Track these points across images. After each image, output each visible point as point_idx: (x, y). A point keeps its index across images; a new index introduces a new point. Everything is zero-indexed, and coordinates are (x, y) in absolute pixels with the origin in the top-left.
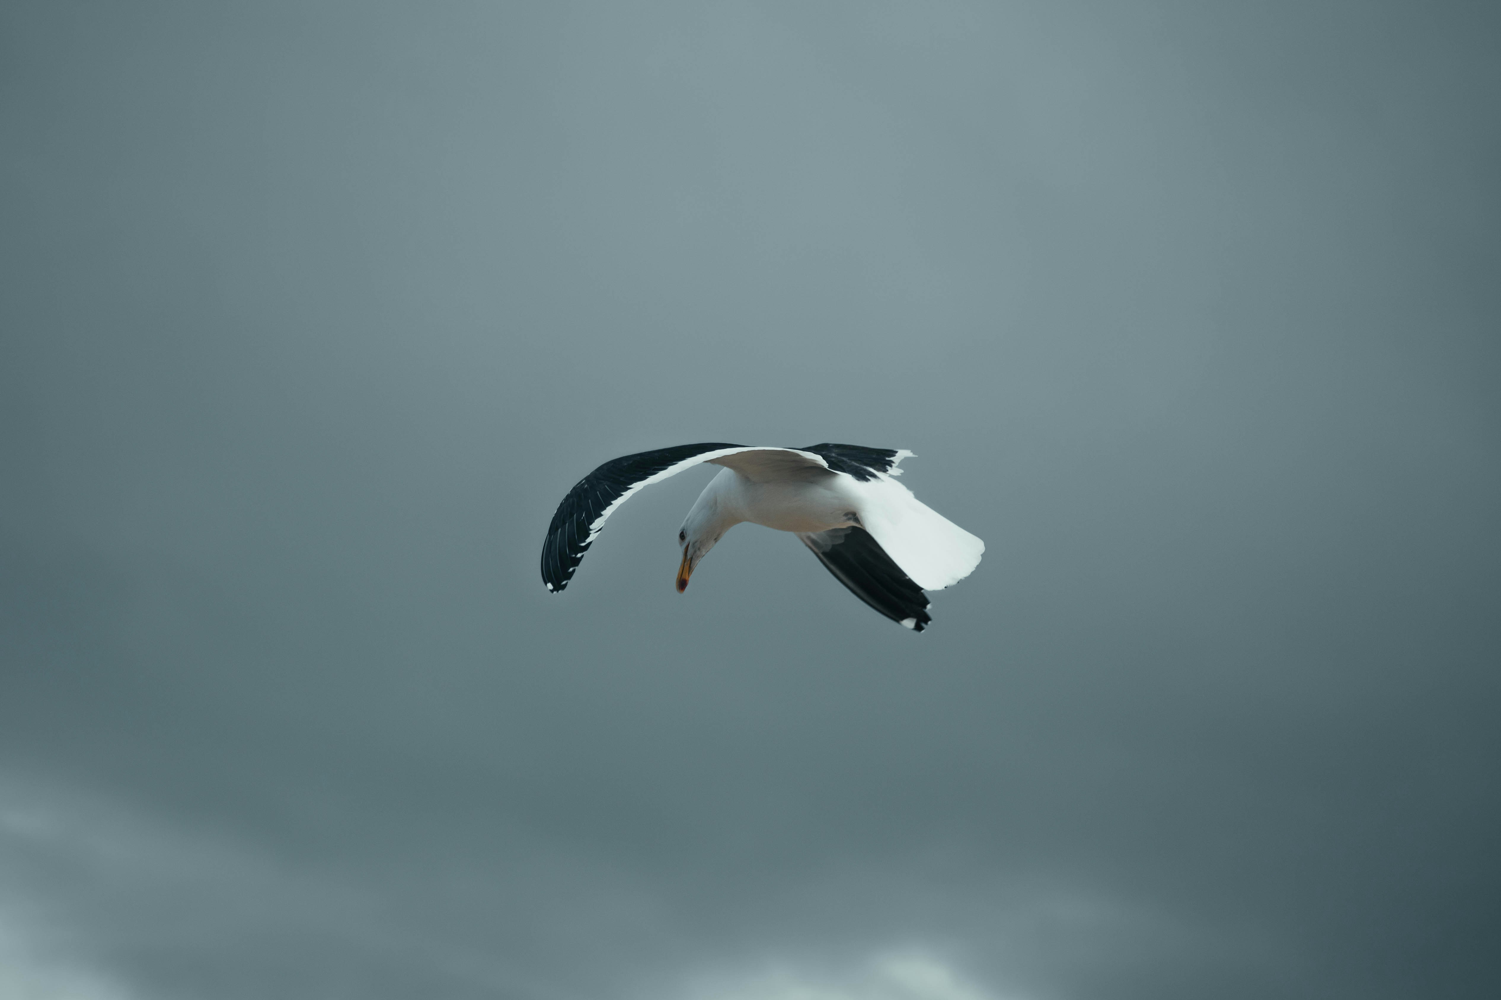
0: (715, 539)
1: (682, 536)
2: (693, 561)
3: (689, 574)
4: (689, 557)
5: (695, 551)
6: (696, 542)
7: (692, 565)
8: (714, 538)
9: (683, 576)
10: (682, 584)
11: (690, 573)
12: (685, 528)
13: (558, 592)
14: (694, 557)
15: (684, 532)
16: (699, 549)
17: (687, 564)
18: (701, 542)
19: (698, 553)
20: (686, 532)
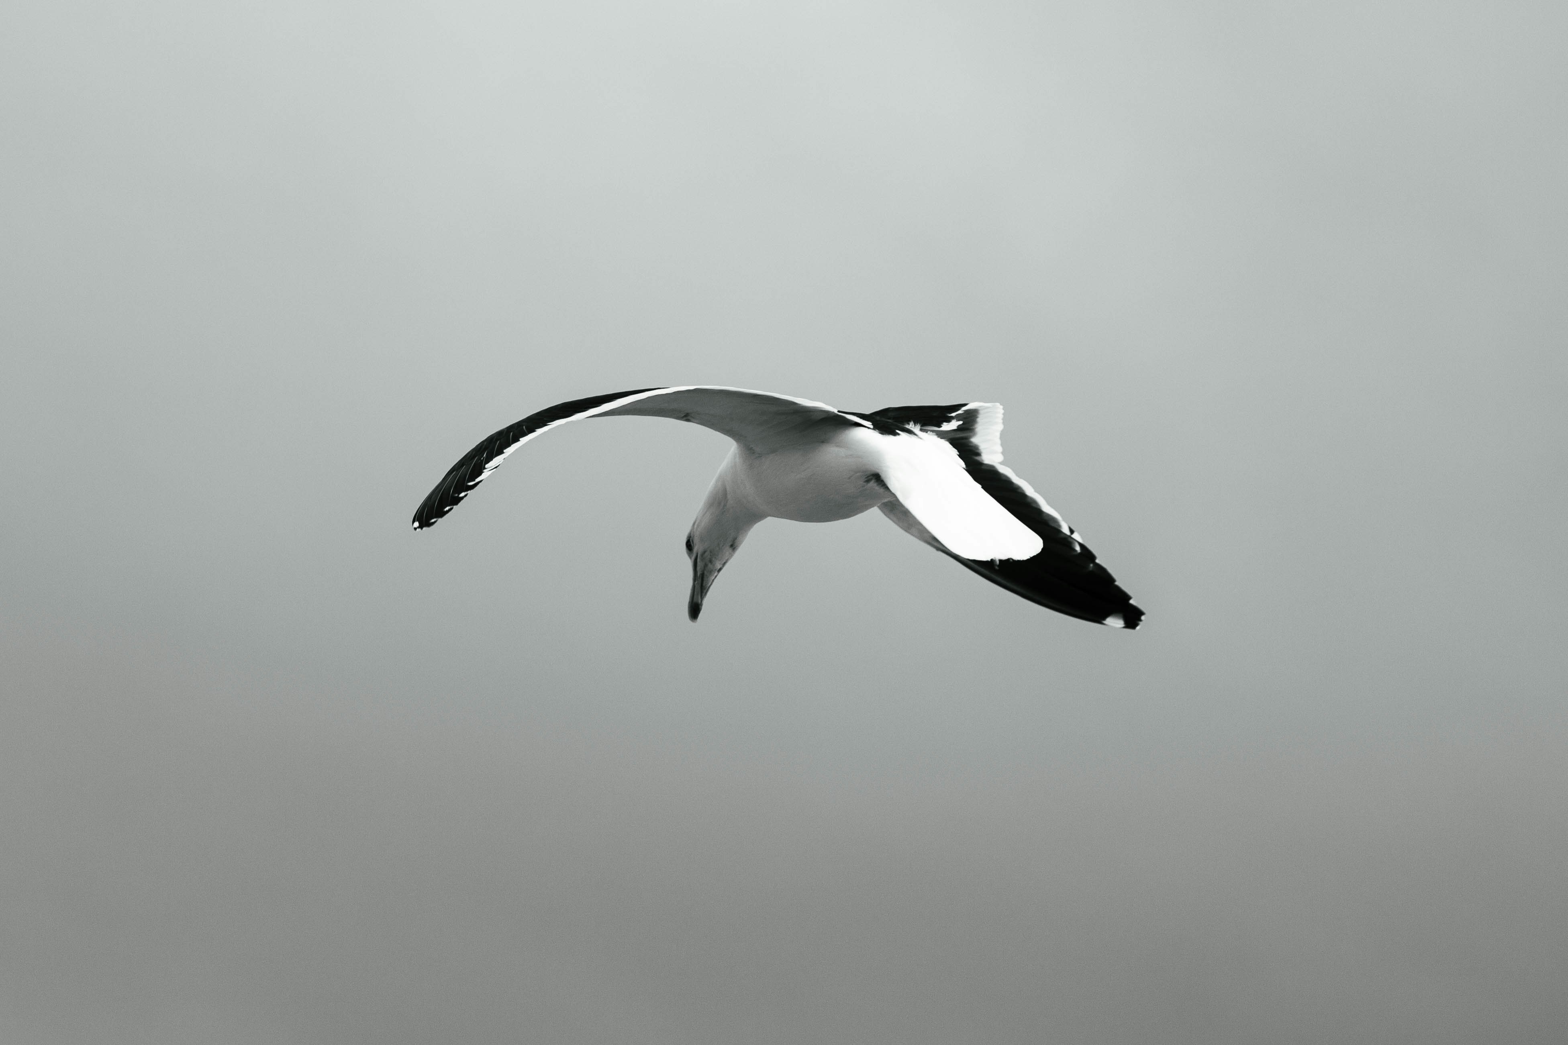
0: (732, 546)
1: (689, 546)
2: (705, 579)
3: (701, 596)
4: (699, 574)
5: (706, 565)
6: (705, 552)
7: (704, 585)
8: (730, 544)
9: (695, 600)
10: (695, 610)
11: (703, 594)
12: (692, 535)
13: (422, 529)
14: (705, 572)
15: (691, 541)
16: (711, 561)
17: (698, 583)
18: (711, 552)
19: (710, 565)
20: (692, 541)
